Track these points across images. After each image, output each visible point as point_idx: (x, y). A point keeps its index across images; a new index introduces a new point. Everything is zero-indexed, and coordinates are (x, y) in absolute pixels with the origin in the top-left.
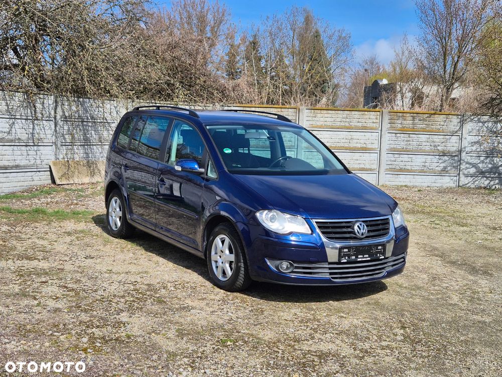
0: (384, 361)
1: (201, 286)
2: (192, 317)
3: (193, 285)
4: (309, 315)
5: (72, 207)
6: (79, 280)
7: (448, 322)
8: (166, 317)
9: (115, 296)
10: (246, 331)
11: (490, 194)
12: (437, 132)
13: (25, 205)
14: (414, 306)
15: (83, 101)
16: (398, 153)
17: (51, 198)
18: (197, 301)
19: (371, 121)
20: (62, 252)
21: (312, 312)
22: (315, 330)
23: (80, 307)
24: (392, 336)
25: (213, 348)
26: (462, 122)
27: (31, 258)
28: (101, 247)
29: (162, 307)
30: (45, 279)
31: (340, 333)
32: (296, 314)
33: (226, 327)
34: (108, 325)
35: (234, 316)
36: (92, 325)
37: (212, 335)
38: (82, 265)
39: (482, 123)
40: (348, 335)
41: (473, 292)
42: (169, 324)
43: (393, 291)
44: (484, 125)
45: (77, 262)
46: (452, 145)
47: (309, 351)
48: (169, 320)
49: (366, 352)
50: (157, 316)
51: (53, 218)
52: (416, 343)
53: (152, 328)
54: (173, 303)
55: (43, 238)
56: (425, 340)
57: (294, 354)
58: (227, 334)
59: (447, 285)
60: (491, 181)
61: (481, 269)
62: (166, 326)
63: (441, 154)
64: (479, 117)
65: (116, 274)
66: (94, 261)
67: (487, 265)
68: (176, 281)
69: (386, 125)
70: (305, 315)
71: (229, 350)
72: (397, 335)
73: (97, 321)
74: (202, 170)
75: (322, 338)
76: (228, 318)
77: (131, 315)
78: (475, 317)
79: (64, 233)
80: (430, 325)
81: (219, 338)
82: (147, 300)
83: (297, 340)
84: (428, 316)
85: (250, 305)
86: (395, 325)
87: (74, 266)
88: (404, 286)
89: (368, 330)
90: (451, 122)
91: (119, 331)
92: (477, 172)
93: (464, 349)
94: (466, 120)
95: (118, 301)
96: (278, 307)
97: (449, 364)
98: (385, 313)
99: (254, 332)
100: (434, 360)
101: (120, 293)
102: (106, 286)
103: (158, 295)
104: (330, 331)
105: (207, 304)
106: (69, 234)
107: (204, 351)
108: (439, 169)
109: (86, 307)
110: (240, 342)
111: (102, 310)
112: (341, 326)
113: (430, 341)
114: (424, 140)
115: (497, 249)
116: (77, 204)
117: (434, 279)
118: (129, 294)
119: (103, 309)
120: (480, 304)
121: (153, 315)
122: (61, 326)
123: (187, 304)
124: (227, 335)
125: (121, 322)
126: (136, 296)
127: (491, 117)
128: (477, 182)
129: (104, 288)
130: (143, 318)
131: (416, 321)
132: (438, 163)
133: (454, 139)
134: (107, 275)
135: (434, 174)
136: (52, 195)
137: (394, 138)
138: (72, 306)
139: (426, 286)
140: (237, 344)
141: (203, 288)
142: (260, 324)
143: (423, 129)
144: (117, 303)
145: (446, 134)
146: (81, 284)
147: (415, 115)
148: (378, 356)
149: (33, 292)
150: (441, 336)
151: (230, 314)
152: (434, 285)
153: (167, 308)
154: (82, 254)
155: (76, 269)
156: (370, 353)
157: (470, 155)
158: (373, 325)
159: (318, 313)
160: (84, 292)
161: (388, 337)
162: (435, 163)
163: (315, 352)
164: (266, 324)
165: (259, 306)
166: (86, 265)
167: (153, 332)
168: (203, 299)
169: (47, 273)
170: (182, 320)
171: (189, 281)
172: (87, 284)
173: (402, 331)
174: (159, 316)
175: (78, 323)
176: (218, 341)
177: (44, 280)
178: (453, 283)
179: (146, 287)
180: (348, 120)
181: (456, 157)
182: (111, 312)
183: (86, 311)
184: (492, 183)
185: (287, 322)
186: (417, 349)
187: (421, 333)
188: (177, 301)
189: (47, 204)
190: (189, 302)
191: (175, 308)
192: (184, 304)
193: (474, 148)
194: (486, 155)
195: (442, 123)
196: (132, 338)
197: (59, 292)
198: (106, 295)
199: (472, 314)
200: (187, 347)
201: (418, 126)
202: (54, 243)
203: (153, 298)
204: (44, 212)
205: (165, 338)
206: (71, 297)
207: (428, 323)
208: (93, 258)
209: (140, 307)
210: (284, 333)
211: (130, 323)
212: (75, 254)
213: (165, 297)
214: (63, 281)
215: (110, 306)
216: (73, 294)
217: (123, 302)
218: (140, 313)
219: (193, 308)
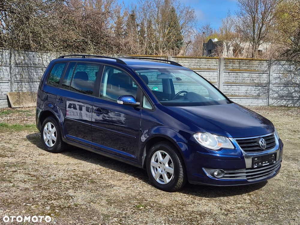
0: (240, 216)
2: (115, 191)
5: (24, 122)
6: (37, 170)
7: (276, 191)
8: (98, 192)
9: (62, 179)
10: (151, 200)
11: (288, 110)
12: (254, 71)
15: (28, 53)
16: (230, 85)
17: (10, 116)
18: (116, 181)
19: (213, 64)
20: (23, 151)
22: (194, 198)
23: (41, 187)
24: (243, 200)
25: (132, 211)
27: (3, 156)
29: (94, 185)
30: (15, 169)
33: (137, 197)
34: (61, 198)
35: (141, 190)
36: (51, 198)
37: (130, 203)
38: (38, 159)
39: (281, 65)
40: (215, 201)
41: (288, 172)
42: (101, 196)
44: (283, 67)
45: (34, 158)
46: (264, 79)
47: (192, 211)
48: (101, 194)
49: (229, 211)
50: (92, 191)
51: (13, 130)
52: (259, 205)
53: (90, 199)
54: (101, 182)
55: (8, 143)
56: (264, 202)
57: (184, 213)
60: (288, 101)
61: (291, 157)
62: (99, 198)
63: (257, 85)
64: (280, 61)
65: (61, 165)
67: (294, 154)
68: (101, 169)
69: (223, 67)
71: (142, 212)
72: (246, 200)
73: (54, 195)
75: (200, 203)
76: (138, 192)
77: (75, 191)
79: (22, 139)
80: (266, 193)
81: (134, 205)
82: (84, 181)
83: (184, 205)
87: (32, 160)
90: (263, 65)
91: (69, 202)
92: (279, 96)
93: (289, 207)
94: (272, 63)
95: (65, 182)
97: (281, 217)
99: (156, 200)
100: (272, 215)
101: (66, 177)
102: (55, 173)
103: (90, 178)
105: (123, 183)
107: (126, 213)
108: (256, 94)
109: (45, 187)
110: (148, 207)
111: (55, 189)
113: (267, 203)
114: (246, 76)
115: (299, 144)
116: (27, 120)
118: (71, 177)
119: (56, 187)
120: (294, 179)
121: (89, 191)
122: (31, 199)
124: (139, 202)
125: (70, 196)
126: (76, 179)
127: (287, 61)
128: (279, 102)
130: (83, 193)
132: (255, 90)
133: (265, 76)
134: (55, 166)
135: (253, 98)
136: (10, 115)
137: (227, 76)
138: (36, 187)
140: (147, 208)
142: (159, 195)
143: (246, 69)
144: (65, 183)
145: (260, 72)
146: (39, 172)
147: (240, 60)
148: (236, 213)
149: (8, 178)
150: (274, 199)
151: (138, 189)
153: (98, 186)
155: (34, 162)
156: (231, 211)
157: (274, 85)
160: (42, 177)
161: (241, 201)
162: (253, 91)
163: (197, 212)
164: (162, 195)
166: (40, 159)
167: (92, 202)
168: (120, 180)
169: (15, 166)
170: (109, 194)
172: (43, 172)
173: (249, 197)
174: (94, 191)
175: (41, 197)
176: (134, 207)
177: (14, 170)
180: (198, 64)
181: (266, 87)
182: (62, 189)
183: (45, 189)
184: (288, 103)
186: (260, 208)
187: (261, 198)
188: (104, 182)
189: (8, 120)
190: (111, 182)
191: (103, 186)
192: (108, 184)
193: (277, 81)
195: (257, 66)
196: (79, 206)
197: (26, 177)
198: (56, 178)
200: (115, 211)
201: (242, 67)
202: (17, 146)
203: (88, 180)
204: (6, 126)
205: (100, 205)
206: (34, 180)
207: (264, 192)
208: (44, 155)
209: (80, 186)
210: (175, 201)
211: (76, 196)
212: (32, 152)
213: (96, 179)
214: (27, 170)
215: (61, 185)
216: (35, 178)
217: (69, 183)
218: (81, 190)
219: (115, 186)
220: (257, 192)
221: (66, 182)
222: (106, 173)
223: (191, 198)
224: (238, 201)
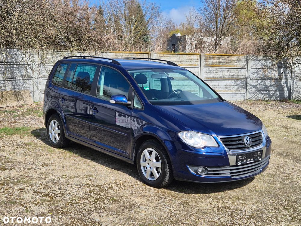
1: (135, 185)
2: (143, 212)
3: (129, 184)
4: (220, 204)
5: (13, 124)
6: (47, 186)
8: (125, 214)
9: (79, 198)
10: (188, 222)
11: (267, 104)
12: (234, 67)
14: (280, 190)
15: (10, 51)
16: (210, 80)
18: (139, 198)
19: (194, 60)
20: (23, 162)
21: (221, 201)
22: (232, 217)
23: (59, 210)
24: (283, 217)
26: (247, 61)
27: (2, 168)
28: (49, 156)
29: (118, 205)
31: (249, 217)
32: (211, 203)
33: (172, 220)
35: (171, 209)
38: (42, 172)
39: (259, 61)
40: (255, 219)
42: (132, 221)
44: (260, 62)
45: (37, 169)
46: (241, 74)
48: (129, 217)
50: (118, 214)
51: (3, 134)
54: (124, 201)
55: (3, 151)
59: (289, 172)
60: (264, 95)
63: (236, 80)
64: (257, 57)
65: (70, 178)
66: (49, 168)
68: (116, 182)
69: (203, 63)
70: (218, 204)
72: (286, 216)
73: (77, 221)
74: (130, 102)
75: (241, 223)
76: (168, 211)
77: (100, 214)
79: (16, 145)
82: (104, 200)
84: (294, 198)
85: (177, 199)
86: (280, 208)
87: (36, 173)
89: (266, 214)
90: (241, 60)
92: (256, 90)
94: (249, 59)
96: (196, 199)
98: (267, 198)
99: (193, 222)
101: (82, 195)
102: (68, 189)
103: (110, 195)
104: (242, 217)
105: (148, 200)
106: (21, 146)
108: (235, 89)
109: (63, 210)
111: (76, 212)
112: (246, 212)
114: (226, 72)
115: (299, 143)
116: (15, 122)
117: (278, 167)
118: (88, 195)
119: (76, 210)
121: (115, 213)
123: (134, 201)
125: (96, 222)
126: (95, 197)
127: (264, 56)
128: (256, 97)
129: (68, 192)
130: (109, 216)
131: (291, 203)
132: (234, 85)
133: (243, 71)
134: (65, 180)
135: (232, 93)
137: (208, 71)
138: (53, 210)
141: (137, 186)
142: (192, 214)
143: (225, 65)
144: (84, 205)
145: (238, 68)
146: (50, 189)
147: (220, 56)
149: (17, 199)
151: (167, 207)
152: (281, 173)
153: (122, 206)
154: (38, 163)
155: (39, 175)
157: (252, 80)
158: (266, 209)
159: (225, 201)
160: (55, 196)
162: (232, 86)
164: (197, 214)
165: (183, 199)
166: (45, 171)
168: (143, 196)
169: (20, 181)
170: (138, 216)
171: (124, 181)
172: (54, 189)
173: (287, 212)
174: (120, 214)
177: (20, 187)
178: (291, 170)
180: (180, 60)
181: (244, 81)
182: (84, 212)
183: (65, 213)
184: (265, 97)
185: (209, 211)
188: (126, 199)
190: (134, 199)
191: (127, 205)
192: (132, 202)
193: (254, 76)
194: (261, 80)
195: (236, 61)
197: (38, 198)
198: (72, 197)
201: (222, 63)
202: (14, 154)
203: (107, 197)
206: (48, 201)
208: (47, 165)
211: (103, 222)
212: (33, 163)
213: (116, 196)
214: (35, 187)
215: (80, 207)
216: (47, 198)
217: (88, 203)
218: (104, 212)
219: (140, 204)
220: (292, 205)
221: (84, 201)
222: (125, 188)
223: (229, 216)
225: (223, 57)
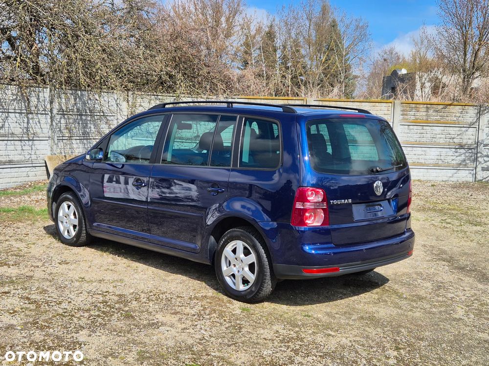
1: (178, 297)
2: (159, 336)
3: (169, 296)
4: (292, 333)
6: (45, 290)
7: (450, 342)
8: (129, 335)
9: (79, 309)
10: (217, 354)
13: (13, 203)
14: (413, 321)
18: (169, 315)
20: (37, 256)
21: (297, 329)
22: (296, 352)
23: (37, 323)
24: (384, 359)
26: (480, 114)
29: (128, 323)
30: (9, 289)
31: (325, 355)
32: (277, 331)
33: (195, 349)
34: (62, 346)
35: (207, 334)
36: (44, 346)
37: (177, 359)
38: (55, 271)
40: (333, 358)
41: (481, 305)
42: (132, 345)
43: (392, 302)
45: (50, 268)
46: (468, 137)
48: (133, 339)
50: (120, 334)
53: (111, 349)
54: (142, 318)
55: (21, 240)
58: (195, 357)
59: (453, 295)
62: (127, 347)
63: (457, 147)
65: (88, 282)
66: (68, 267)
68: (151, 292)
69: (398, 117)
70: (288, 332)
72: (389, 358)
73: (51, 340)
75: (304, 362)
76: (200, 337)
77: (91, 333)
78: (481, 335)
80: (429, 346)
81: (184, 363)
82: (113, 315)
84: (427, 334)
85: (227, 321)
86: (388, 345)
87: (44, 273)
88: (405, 296)
89: (357, 352)
90: (467, 113)
94: (483, 111)
95: (81, 316)
96: (259, 323)
98: (379, 330)
99: (226, 355)
101: (86, 306)
102: (72, 297)
103: (127, 309)
104: (313, 353)
105: (180, 319)
108: (455, 162)
109: (43, 324)
111: (59, 327)
112: (326, 347)
114: (439, 132)
117: (439, 287)
118: (95, 306)
119: (62, 325)
121: (115, 333)
123: (157, 319)
125: (78, 342)
126: (103, 310)
129: (69, 300)
130: (103, 337)
131: (413, 340)
132: (454, 156)
133: (471, 131)
134: (77, 284)
135: (452, 168)
137: (407, 131)
138: (29, 322)
139: (429, 296)
141: (179, 300)
142: (234, 344)
143: (437, 120)
144: (79, 319)
145: (462, 126)
146: (46, 295)
147: (429, 106)
150: (440, 359)
151: (202, 331)
152: (438, 296)
153: (134, 325)
154: (57, 259)
155: (47, 276)
158: (363, 345)
159: (303, 330)
160: (46, 305)
164: (241, 344)
165: (238, 322)
166: (59, 271)
167: (111, 355)
168: (176, 313)
169: (12, 282)
170: (147, 340)
171: (165, 291)
172: (52, 295)
173: (395, 353)
174: (123, 334)
175: (28, 344)
177: (6, 289)
178: (460, 293)
179: (116, 298)
181: (473, 150)
182: (70, 329)
183: (42, 328)
185: (265, 341)
187: (418, 356)
188: (147, 316)
189: (37, 201)
190: (160, 317)
191: (142, 324)
192: (153, 320)
195: (458, 115)
196: (85, 363)
197: (20, 305)
198: (69, 308)
199: (478, 331)
201: (432, 117)
202: (32, 246)
203: (121, 311)
204: (30, 211)
205: (122, 363)
206: (31, 311)
207: (426, 343)
208: (68, 263)
209: (104, 323)
210: (260, 356)
211: (88, 344)
212: (50, 258)
213: (134, 311)
214: (27, 291)
215: (71, 321)
216: (33, 307)
217: (86, 317)
218: (102, 331)
219: (163, 324)
220: (414, 343)
221: (82, 314)
222: (157, 301)
223: (291, 351)
224: (374, 360)
225: (434, 106)
